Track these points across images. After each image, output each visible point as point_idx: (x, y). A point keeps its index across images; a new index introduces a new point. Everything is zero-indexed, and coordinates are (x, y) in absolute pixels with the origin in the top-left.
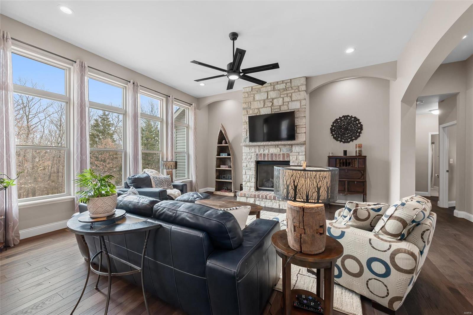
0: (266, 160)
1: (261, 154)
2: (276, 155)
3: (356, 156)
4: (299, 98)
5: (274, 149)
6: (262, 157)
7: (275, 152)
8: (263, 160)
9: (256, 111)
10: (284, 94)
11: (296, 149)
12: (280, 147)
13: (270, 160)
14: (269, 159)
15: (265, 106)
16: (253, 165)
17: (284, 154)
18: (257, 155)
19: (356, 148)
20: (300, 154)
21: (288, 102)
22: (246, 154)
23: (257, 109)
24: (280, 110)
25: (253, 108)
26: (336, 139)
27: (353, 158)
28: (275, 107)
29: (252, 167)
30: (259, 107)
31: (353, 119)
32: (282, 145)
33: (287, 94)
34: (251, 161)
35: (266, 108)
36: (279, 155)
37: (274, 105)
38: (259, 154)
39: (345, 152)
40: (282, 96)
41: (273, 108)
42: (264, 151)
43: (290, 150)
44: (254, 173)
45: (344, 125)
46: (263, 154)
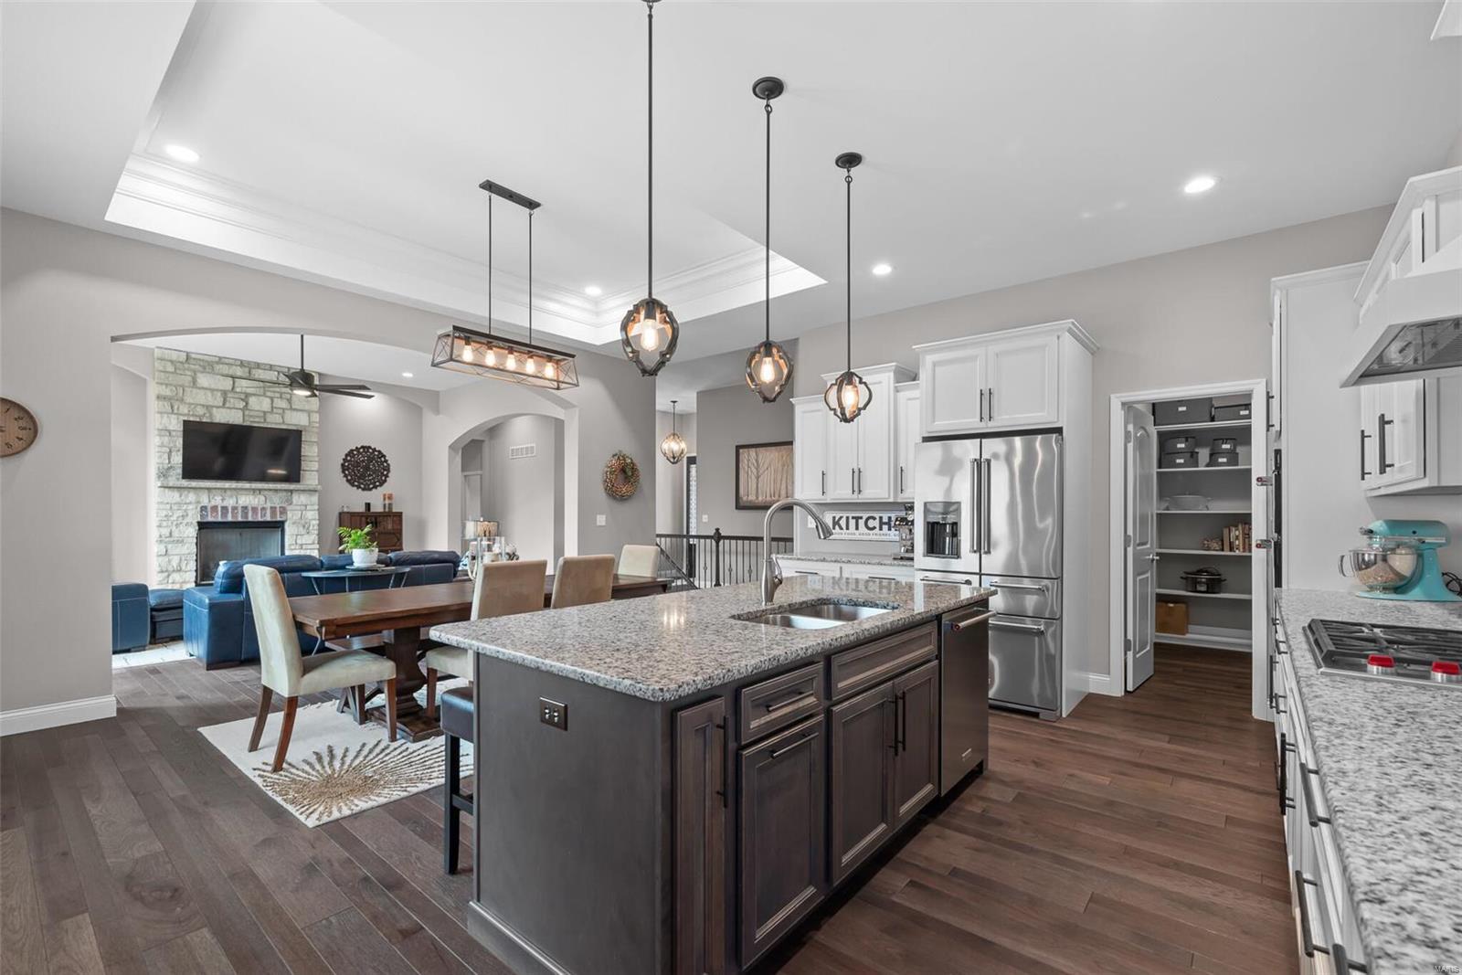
0: (230, 518)
1: (214, 508)
2: (254, 510)
3: (385, 512)
4: (307, 408)
5: (251, 497)
6: (217, 512)
7: (253, 502)
8: (220, 519)
9: (200, 411)
10: (274, 392)
11: (299, 499)
12: (266, 493)
13: (240, 519)
14: (237, 517)
15: (227, 405)
16: (192, 532)
17: (275, 508)
18: (203, 508)
19: (384, 499)
20: (308, 507)
21: (284, 409)
22: (168, 506)
23: (203, 406)
24: (265, 420)
25: (192, 401)
26: (351, 482)
27: (377, 515)
28: (252, 413)
29: (188, 537)
30: (211, 404)
31: (376, 453)
32: (270, 490)
33: (281, 394)
34: (185, 522)
35: (228, 410)
36: (263, 509)
37: (249, 407)
38: (209, 509)
39: (368, 505)
40: (269, 394)
41: (247, 413)
42: (223, 500)
43: (287, 501)
44: (195, 550)
45: (363, 461)
46: (223, 508)
